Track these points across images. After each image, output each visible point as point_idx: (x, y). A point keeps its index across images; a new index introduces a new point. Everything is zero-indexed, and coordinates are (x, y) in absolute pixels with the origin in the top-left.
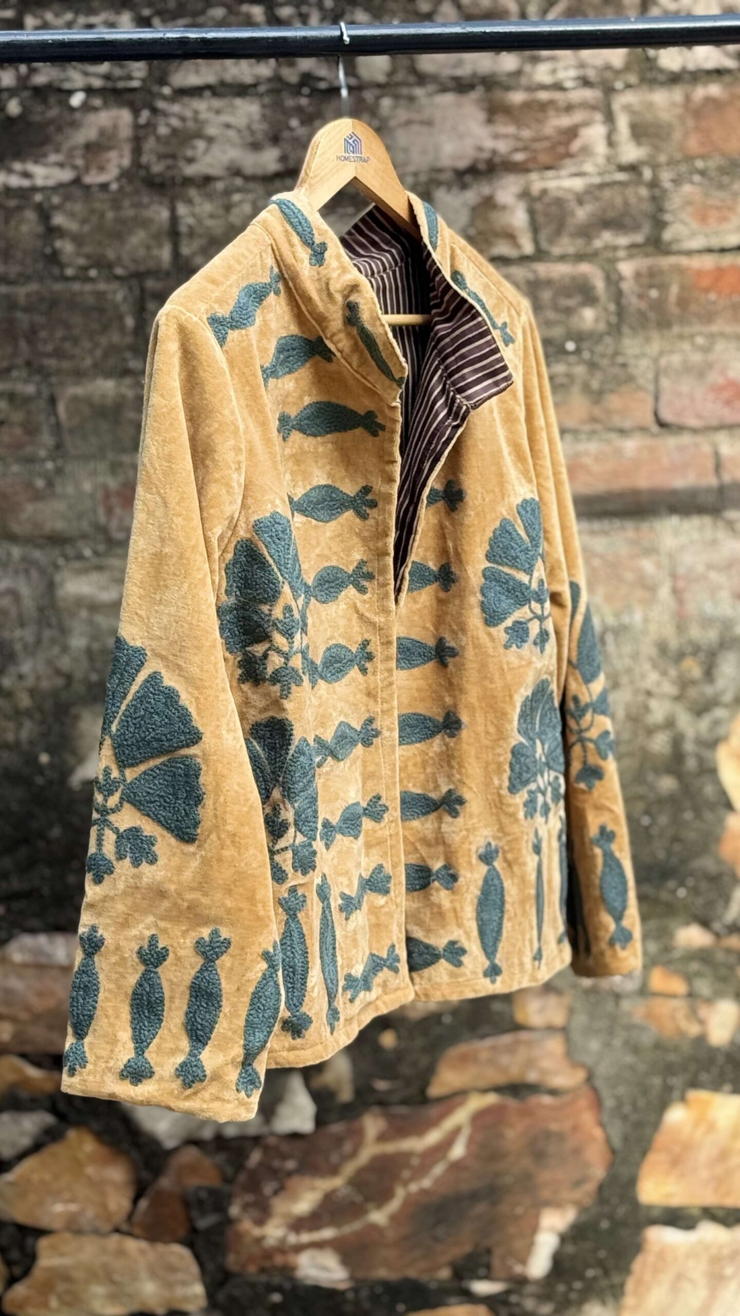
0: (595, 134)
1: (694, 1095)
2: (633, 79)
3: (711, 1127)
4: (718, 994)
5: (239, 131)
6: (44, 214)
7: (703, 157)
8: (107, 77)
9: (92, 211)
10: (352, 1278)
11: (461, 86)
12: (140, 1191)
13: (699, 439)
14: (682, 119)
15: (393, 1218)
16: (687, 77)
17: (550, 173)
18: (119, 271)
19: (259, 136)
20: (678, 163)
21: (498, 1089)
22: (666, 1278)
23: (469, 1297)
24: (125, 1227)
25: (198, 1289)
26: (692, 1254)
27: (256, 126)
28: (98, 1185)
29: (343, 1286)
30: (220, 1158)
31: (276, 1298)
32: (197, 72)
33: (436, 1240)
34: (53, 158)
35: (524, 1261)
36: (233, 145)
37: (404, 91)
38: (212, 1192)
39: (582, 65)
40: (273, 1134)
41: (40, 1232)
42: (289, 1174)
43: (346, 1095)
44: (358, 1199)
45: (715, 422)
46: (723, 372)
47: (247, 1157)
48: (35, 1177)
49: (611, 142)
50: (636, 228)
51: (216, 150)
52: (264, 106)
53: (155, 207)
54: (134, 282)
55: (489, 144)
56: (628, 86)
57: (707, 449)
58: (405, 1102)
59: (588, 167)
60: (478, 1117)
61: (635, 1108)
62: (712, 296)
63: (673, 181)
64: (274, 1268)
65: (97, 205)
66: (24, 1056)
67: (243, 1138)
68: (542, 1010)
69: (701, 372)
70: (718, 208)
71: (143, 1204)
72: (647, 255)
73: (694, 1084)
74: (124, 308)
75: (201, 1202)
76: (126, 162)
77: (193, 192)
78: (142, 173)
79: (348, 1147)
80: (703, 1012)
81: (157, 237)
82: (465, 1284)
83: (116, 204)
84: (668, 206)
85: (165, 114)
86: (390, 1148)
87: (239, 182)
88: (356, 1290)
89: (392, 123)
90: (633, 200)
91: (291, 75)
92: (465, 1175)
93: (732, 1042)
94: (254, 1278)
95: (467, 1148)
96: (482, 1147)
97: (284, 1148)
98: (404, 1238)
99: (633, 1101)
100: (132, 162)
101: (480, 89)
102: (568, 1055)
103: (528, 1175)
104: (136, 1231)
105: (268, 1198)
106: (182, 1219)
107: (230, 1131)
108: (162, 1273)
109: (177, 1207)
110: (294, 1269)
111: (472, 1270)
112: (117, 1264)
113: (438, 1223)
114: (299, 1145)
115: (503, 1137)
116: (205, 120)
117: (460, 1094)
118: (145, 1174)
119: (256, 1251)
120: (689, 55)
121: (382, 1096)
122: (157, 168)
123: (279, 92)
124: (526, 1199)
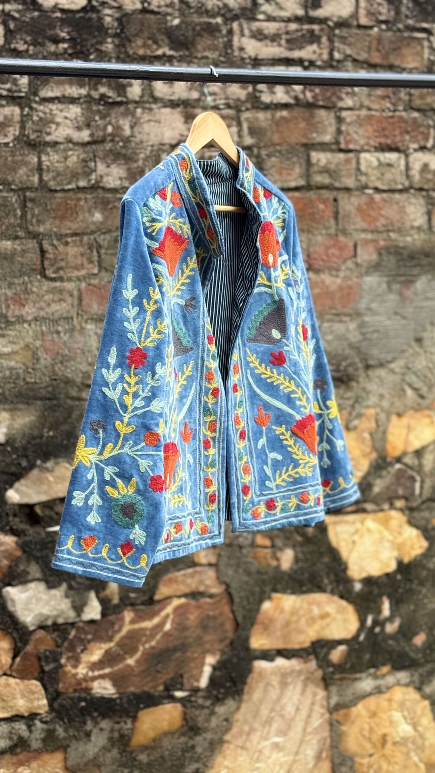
1: (275, 595)
2: (249, 105)
3: (282, 611)
4: (286, 546)
5: (71, 120)
7: (280, 144)
8: (9, 90)
10: (118, 693)
11: (173, 104)
12: (16, 653)
14: (270, 126)
15: (137, 662)
16: (273, 106)
18: (13, 187)
19: (81, 123)
20: (269, 147)
21: (185, 595)
22: (261, 685)
23: (173, 699)
24: (9, 672)
25: (45, 702)
26: (274, 672)
27: (79, 119)
29: (115, 696)
30: (55, 635)
31: (83, 704)
32: (52, 91)
33: (158, 672)
35: (198, 680)
36: (68, 127)
37: (147, 105)
38: (51, 652)
39: (227, 98)
40: (81, 621)
42: (89, 642)
43: (116, 600)
44: (121, 652)
47: (69, 634)
49: (240, 135)
51: (60, 129)
52: (82, 109)
53: (31, 156)
54: (20, 193)
56: (247, 109)
58: (143, 604)
60: (177, 609)
61: (249, 603)
63: (267, 155)
64: (82, 689)
65: (4, 153)
67: (66, 624)
68: (206, 556)
70: (286, 169)
71: (18, 660)
73: (275, 590)
74: (16, 205)
75: (47, 657)
76: (17, 133)
77: (49, 149)
78: (25, 139)
79: (116, 627)
80: (279, 554)
81: (31, 170)
82: (171, 693)
83: (13, 154)
85: (36, 111)
86: (136, 626)
87: (71, 145)
88: (121, 699)
89: (142, 121)
91: (95, 95)
92: (171, 638)
93: (291, 569)
94: (72, 695)
95: (172, 625)
96: (179, 624)
97: (87, 628)
98: (143, 671)
99: (247, 599)
100: (20, 133)
101: (182, 106)
102: (218, 578)
103: (200, 638)
104: (14, 674)
105: (79, 654)
106: (37, 666)
107: (60, 621)
108: (27, 695)
109: (34, 660)
110: (91, 689)
111: (174, 686)
112: (5, 691)
113: (159, 663)
114: (93, 626)
115: (188, 619)
116: (56, 115)
117: (169, 598)
118: (19, 644)
119: (73, 681)
120: (274, 96)
121: (133, 601)
122: (33, 137)
123: (90, 102)
124: (199, 650)
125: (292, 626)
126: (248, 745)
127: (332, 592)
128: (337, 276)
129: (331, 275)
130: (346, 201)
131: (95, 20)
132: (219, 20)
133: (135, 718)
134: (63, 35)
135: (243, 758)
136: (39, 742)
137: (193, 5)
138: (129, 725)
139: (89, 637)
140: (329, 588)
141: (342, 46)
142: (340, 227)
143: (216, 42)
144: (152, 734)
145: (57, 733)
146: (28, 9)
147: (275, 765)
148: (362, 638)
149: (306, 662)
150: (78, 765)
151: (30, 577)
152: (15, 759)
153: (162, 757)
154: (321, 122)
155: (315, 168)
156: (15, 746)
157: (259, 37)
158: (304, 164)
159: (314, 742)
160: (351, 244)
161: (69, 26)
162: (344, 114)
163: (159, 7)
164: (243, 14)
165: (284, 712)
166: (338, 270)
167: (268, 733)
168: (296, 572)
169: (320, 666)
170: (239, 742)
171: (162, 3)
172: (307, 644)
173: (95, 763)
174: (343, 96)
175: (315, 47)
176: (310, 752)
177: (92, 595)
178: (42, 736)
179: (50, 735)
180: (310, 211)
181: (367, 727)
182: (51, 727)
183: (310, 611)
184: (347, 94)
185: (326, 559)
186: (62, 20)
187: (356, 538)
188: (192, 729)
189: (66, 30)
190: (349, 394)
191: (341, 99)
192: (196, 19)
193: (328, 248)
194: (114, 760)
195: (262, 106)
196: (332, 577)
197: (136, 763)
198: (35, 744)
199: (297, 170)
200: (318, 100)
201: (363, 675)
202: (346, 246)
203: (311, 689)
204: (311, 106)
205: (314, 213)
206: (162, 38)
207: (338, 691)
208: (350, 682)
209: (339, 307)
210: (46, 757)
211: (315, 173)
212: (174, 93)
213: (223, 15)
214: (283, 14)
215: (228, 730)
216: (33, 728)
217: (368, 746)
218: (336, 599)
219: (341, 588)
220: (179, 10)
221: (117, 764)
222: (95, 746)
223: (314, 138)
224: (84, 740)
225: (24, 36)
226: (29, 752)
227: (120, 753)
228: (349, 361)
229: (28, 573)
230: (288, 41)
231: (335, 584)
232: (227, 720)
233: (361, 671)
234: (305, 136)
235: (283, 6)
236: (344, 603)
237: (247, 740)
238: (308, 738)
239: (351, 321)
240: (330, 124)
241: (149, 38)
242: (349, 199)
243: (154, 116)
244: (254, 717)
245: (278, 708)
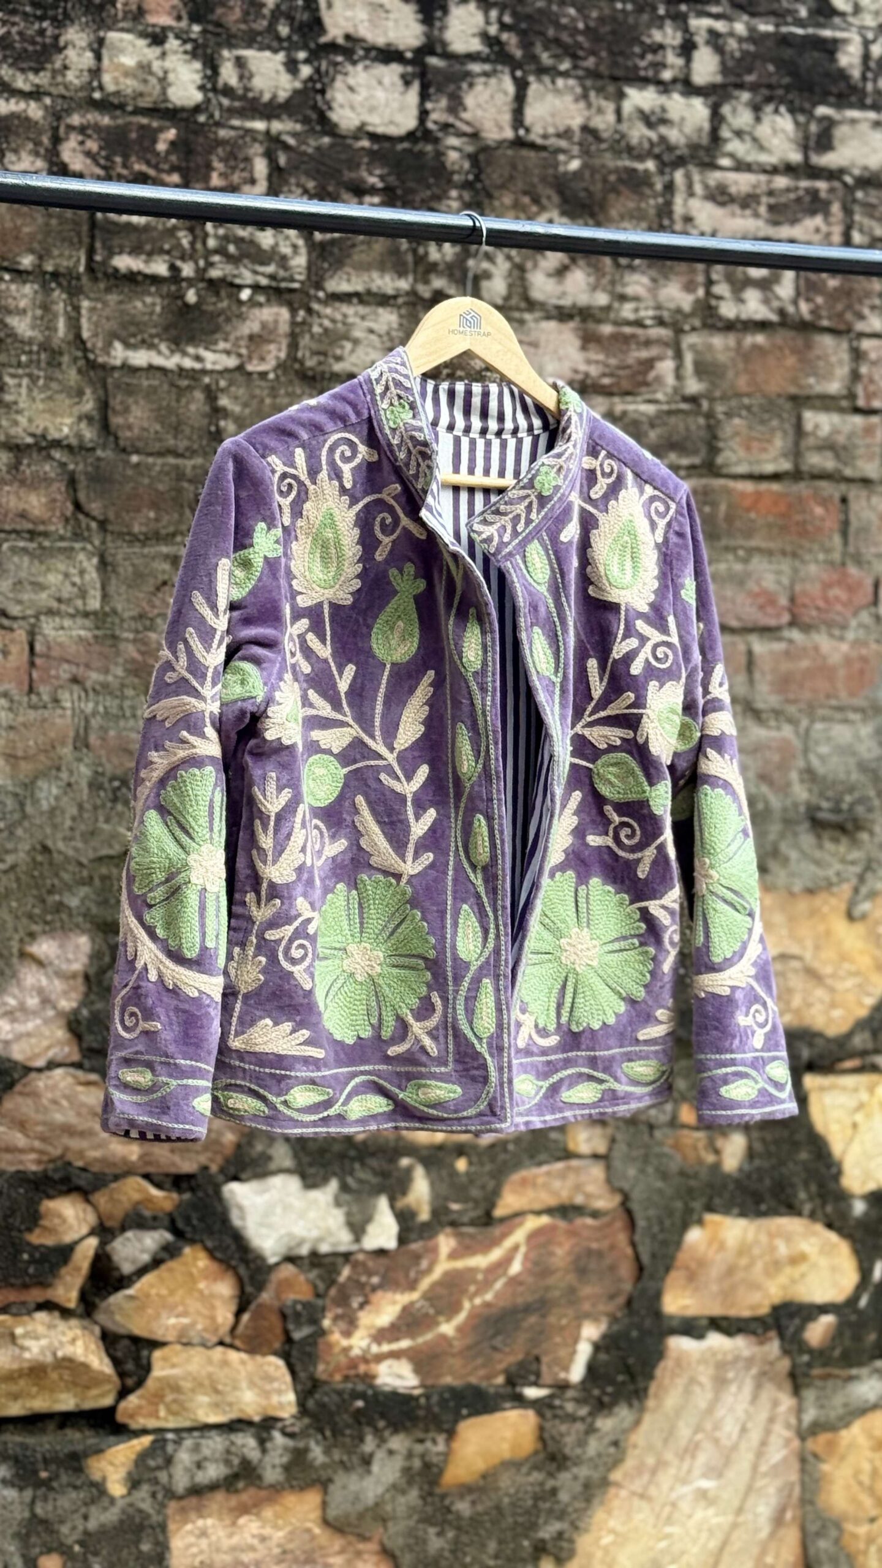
0: (666, 367)
1: (709, 1217)
2: (697, 322)
3: (722, 1246)
5: (378, 335)
6: (211, 395)
7: (748, 395)
8: (272, 277)
9: (253, 397)
10: (422, 1385)
11: (563, 315)
12: (243, 1305)
13: (737, 639)
14: (733, 360)
15: (460, 1329)
16: (739, 325)
17: (629, 398)
20: (729, 398)
21: (549, 1211)
22: (681, 1382)
23: (520, 1401)
24: (228, 1340)
25: (291, 1397)
26: (703, 1361)
27: (394, 334)
28: (207, 1299)
29: (417, 1392)
30: (313, 1274)
31: (360, 1404)
32: (349, 281)
33: (495, 1349)
34: (222, 345)
35: (566, 1368)
37: (517, 315)
38: (306, 1305)
39: (659, 307)
40: (362, 1251)
41: (156, 1344)
42: (374, 1289)
43: (424, 1216)
44: (431, 1311)
45: (750, 625)
46: (758, 582)
47: (339, 1273)
48: (153, 1292)
49: (679, 375)
50: (695, 452)
51: (360, 351)
52: (401, 316)
55: (583, 367)
56: (694, 329)
57: (742, 648)
58: (472, 1223)
59: (660, 396)
60: (532, 1236)
61: (662, 1230)
62: (753, 515)
63: (726, 414)
64: (357, 1376)
65: (257, 392)
66: (147, 1177)
67: (335, 1255)
68: (589, 1140)
69: (740, 581)
70: (759, 440)
71: (246, 1317)
72: (701, 476)
73: (710, 1208)
75: (297, 1315)
76: (283, 355)
78: (297, 366)
79: (424, 1264)
80: (720, 1143)
82: (518, 1389)
83: (273, 392)
84: (721, 434)
85: (319, 316)
86: (460, 1264)
88: (428, 1397)
90: (693, 427)
92: (520, 1289)
93: (740, 1170)
94: (341, 1386)
95: (523, 1264)
96: (536, 1263)
97: (370, 1264)
98: (469, 1348)
99: (661, 1222)
100: (288, 355)
101: (577, 319)
102: (609, 1181)
103: (572, 1290)
104: (238, 1343)
105: (355, 1311)
106: (278, 1330)
107: (324, 1248)
108: (259, 1382)
109: (276, 1321)
110: (374, 1377)
111: (524, 1377)
112: (221, 1374)
113: (497, 1333)
114: (383, 1261)
115: (552, 1254)
116: (352, 325)
117: (518, 1215)
118: (249, 1289)
119: (343, 1360)
120: (742, 307)
121: (454, 1217)
122: (310, 363)
123: (414, 304)
124: (571, 1312)
125: (740, 1275)
126: (653, 1491)
127: (812, 1216)
128: (842, 639)
129: (831, 636)
130: (863, 503)
131: (431, 155)
132: (650, 165)
133: (451, 1434)
134: (373, 180)
135: (643, 1515)
136: (279, 1470)
137: (605, 135)
138: (441, 1447)
139: (375, 1280)
140: (807, 1208)
141: (867, 222)
142: (851, 549)
143: (643, 205)
144: (480, 1465)
145: (311, 1456)
146: (312, 131)
147: (700, 1531)
148: (863, 1302)
149: (761, 1343)
150: (347, 1516)
151: (273, 1166)
152: (233, 1501)
153: (498, 1508)
154: (824, 357)
155: (811, 441)
156: (236, 1477)
157: (720, 199)
158: (791, 431)
159: (772, 1490)
160: (869, 582)
161: (382, 166)
162: (866, 344)
163: (545, 136)
164: (692, 157)
165: (718, 1434)
166: (844, 627)
167: (689, 1471)
168: (749, 1176)
169: (786, 1352)
170: (637, 1486)
171: (551, 130)
172: (764, 1310)
173: (377, 1514)
174: (866, 311)
175: (818, 220)
176: (763, 1509)
177: (383, 1203)
178: (285, 1460)
179: (298, 1461)
180: (798, 517)
181: (866, 1467)
182: (301, 1444)
183: (773, 1249)
184: (873, 308)
185: (804, 1155)
186: (370, 152)
187: (859, 1117)
188: (552, 1458)
189: (378, 172)
190: (855, 855)
191: (861, 317)
192: (611, 162)
193: (826, 586)
194: (412, 1509)
195: (720, 324)
196: (813, 1188)
197: (450, 1517)
198: (272, 1474)
199: (779, 443)
200: (820, 317)
201: (864, 1371)
202: (860, 584)
203: (769, 1391)
204: (806, 327)
205: (805, 522)
206: (546, 191)
207: (818, 1398)
208: (839, 1383)
209: (843, 694)
210: (291, 1499)
211: (809, 449)
212: (564, 294)
213: (657, 157)
214: (764, 158)
215: (617, 1462)
216: (269, 1445)
217: (867, 1501)
218: (819, 1228)
219: (829, 1209)
220: (580, 144)
221: (416, 1517)
222: (378, 1482)
223: (810, 386)
224: (360, 1470)
225: (303, 179)
226: (260, 1488)
227: (422, 1498)
228: (856, 795)
229: (269, 1158)
230: (771, 208)
231: (818, 1201)
232: (616, 1444)
233: (860, 1364)
234: (795, 381)
235: (766, 144)
236: (833, 1237)
237: (650, 1482)
238: (760, 1483)
239: (864, 720)
240: (840, 362)
241: (525, 193)
242: (868, 498)
243: (528, 333)
244: (666, 1441)
245: (708, 1426)
